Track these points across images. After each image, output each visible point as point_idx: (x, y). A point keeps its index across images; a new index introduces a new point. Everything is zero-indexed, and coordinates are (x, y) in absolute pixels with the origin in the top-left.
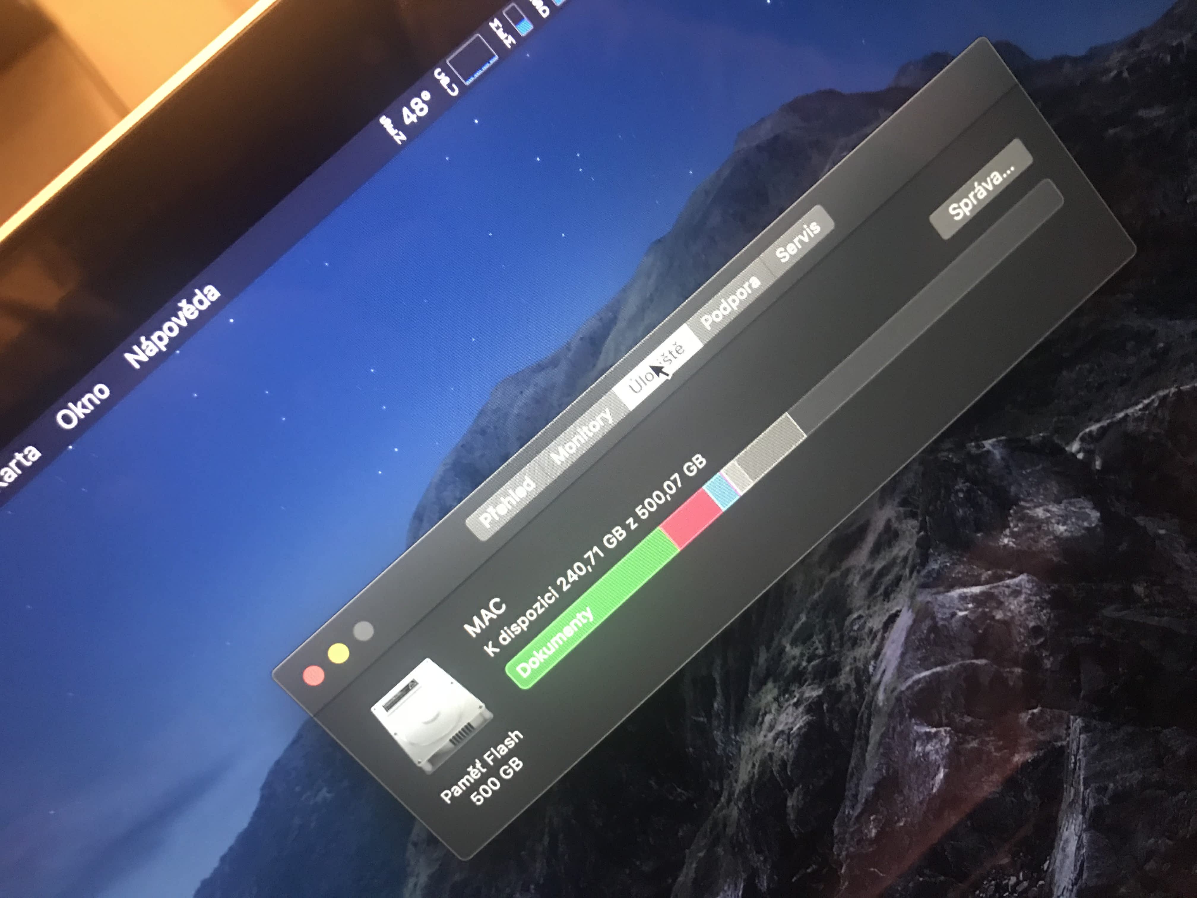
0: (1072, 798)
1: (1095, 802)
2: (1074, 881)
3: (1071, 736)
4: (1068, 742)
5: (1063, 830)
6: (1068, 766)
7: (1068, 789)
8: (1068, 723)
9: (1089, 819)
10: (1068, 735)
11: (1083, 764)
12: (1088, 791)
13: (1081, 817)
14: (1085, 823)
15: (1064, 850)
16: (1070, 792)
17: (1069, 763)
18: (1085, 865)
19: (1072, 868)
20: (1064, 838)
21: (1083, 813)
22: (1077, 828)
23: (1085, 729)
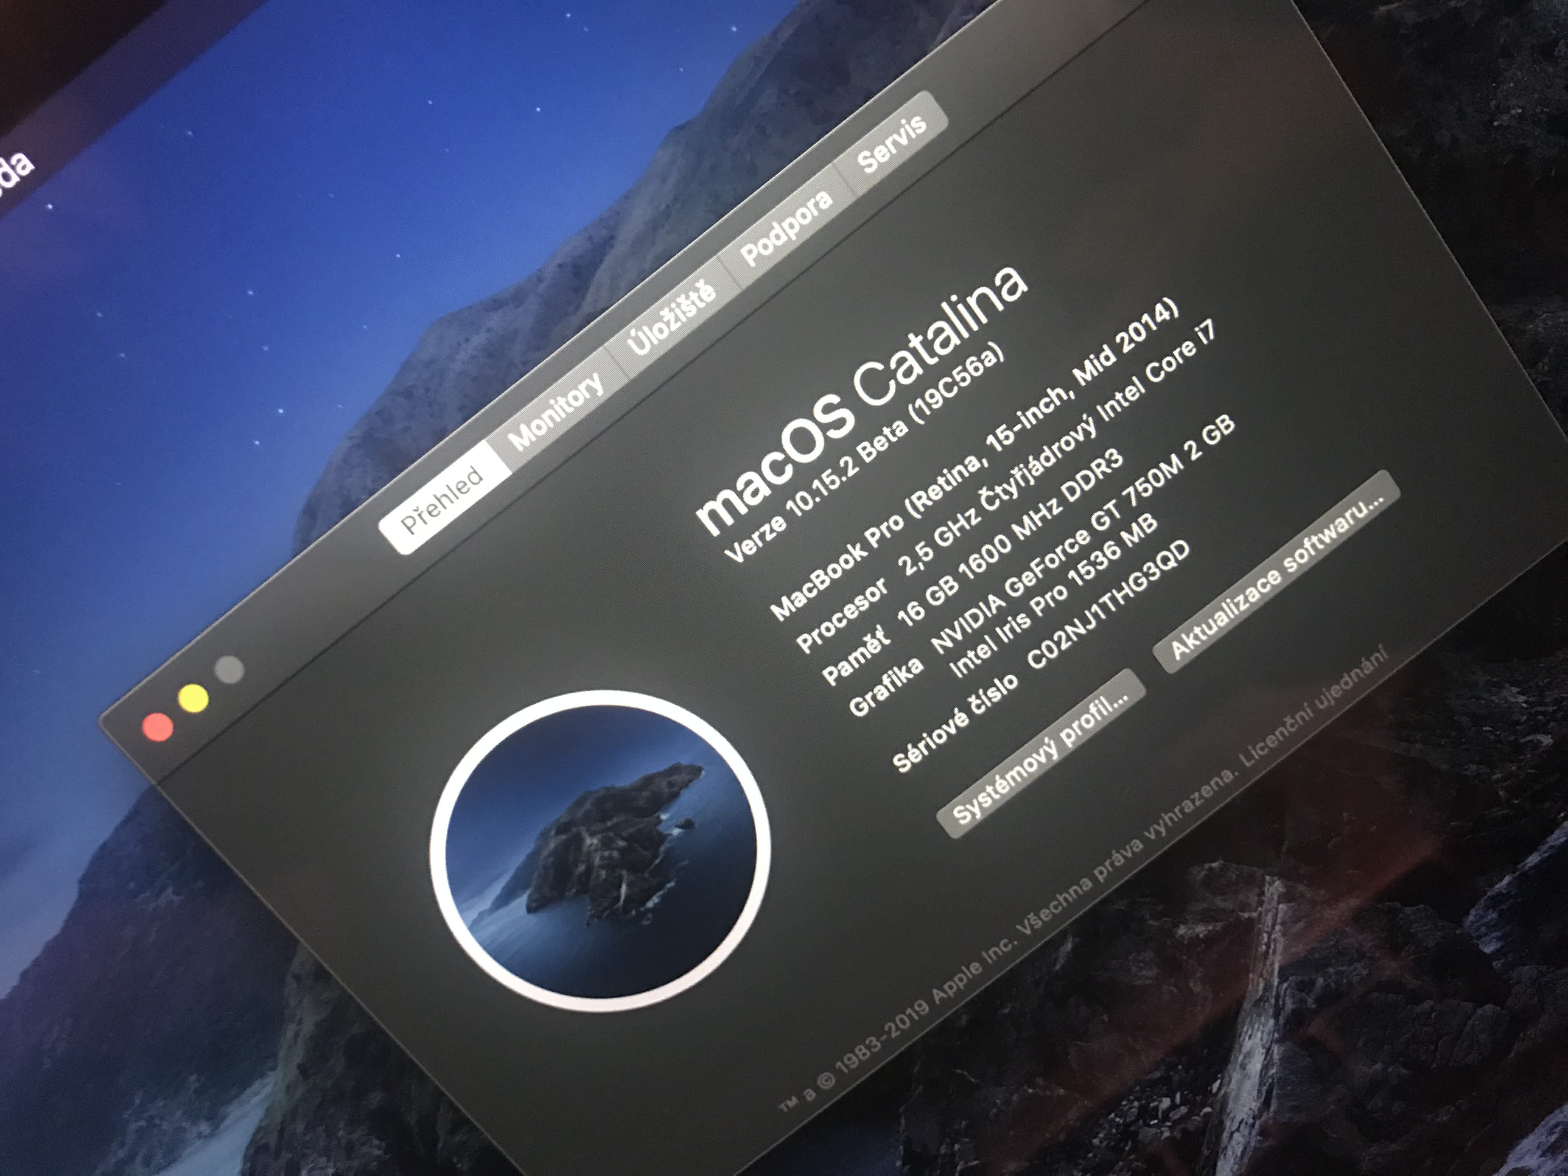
0: (1260, 993)
1: (1294, 1003)
2: (1256, 1112)
3: (1265, 905)
4: (1261, 913)
5: (1244, 1039)
6: (1257, 950)
7: (1255, 982)
8: (1261, 886)
9: (1285, 1026)
10: (1261, 903)
11: (1280, 947)
12: (1285, 985)
13: (1272, 1022)
14: (1278, 1031)
15: (1243, 1067)
16: (1258, 985)
17: (1258, 944)
18: (1275, 1092)
19: (1255, 1093)
20: (1245, 1050)
21: (1276, 1016)
22: (1265, 1037)
23: (1285, 897)
